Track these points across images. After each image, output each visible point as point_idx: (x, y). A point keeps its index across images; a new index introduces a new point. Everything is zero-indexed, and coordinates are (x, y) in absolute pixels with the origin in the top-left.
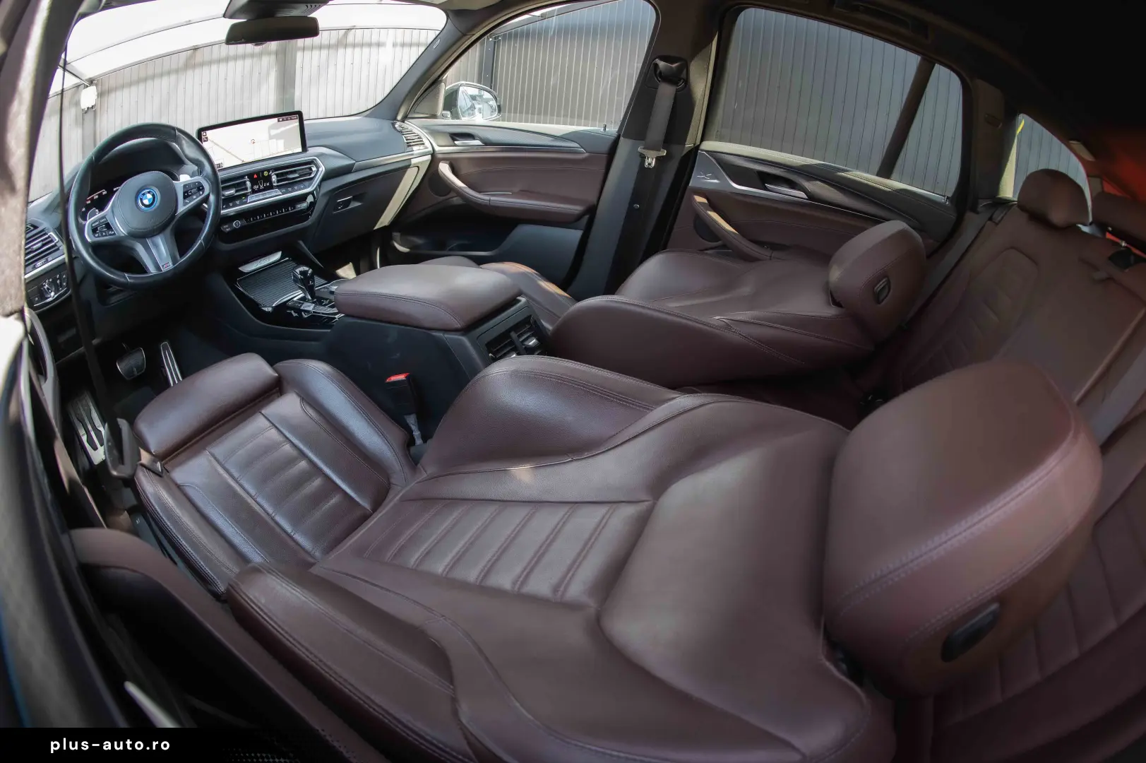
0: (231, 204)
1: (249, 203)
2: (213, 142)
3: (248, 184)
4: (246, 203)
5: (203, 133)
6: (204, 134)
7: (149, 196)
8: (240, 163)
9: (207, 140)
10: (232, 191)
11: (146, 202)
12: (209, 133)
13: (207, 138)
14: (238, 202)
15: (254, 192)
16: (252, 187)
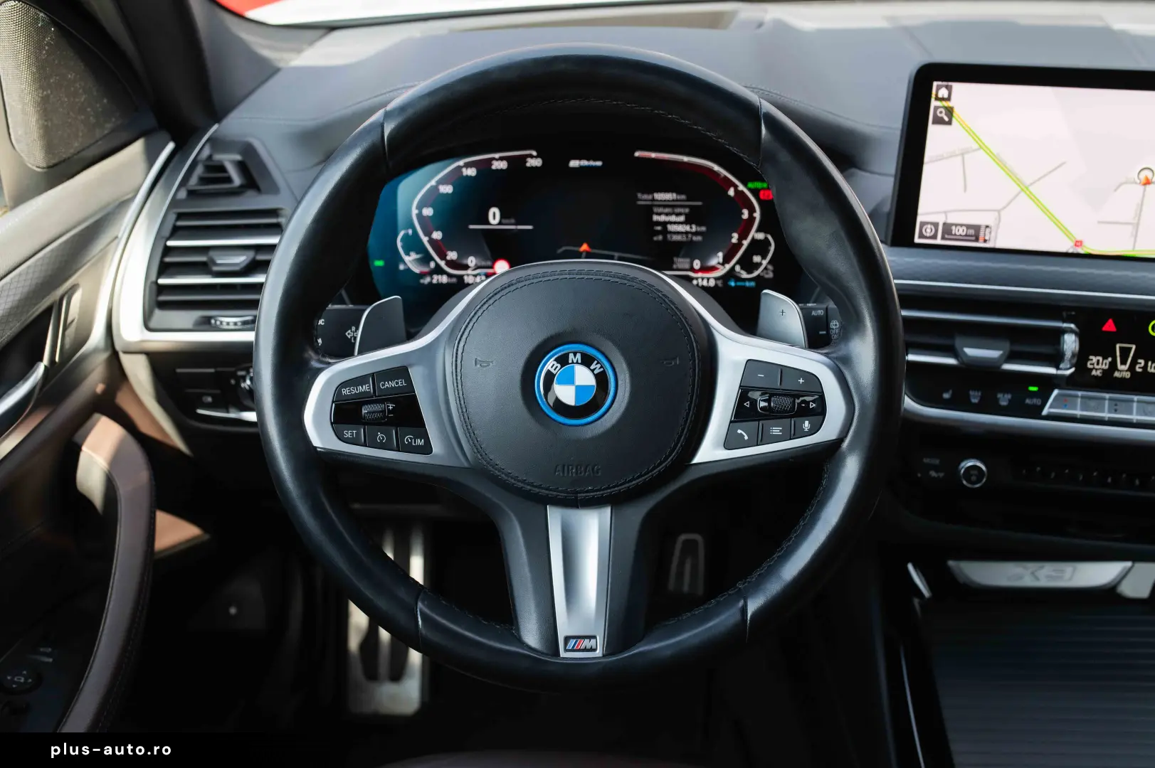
0: (975, 397)
1: (1051, 417)
2: (970, 132)
3: (1070, 343)
4: (1035, 413)
5: (940, 90)
6: (943, 93)
7: (585, 377)
8: (1065, 246)
9: (948, 118)
10: (993, 354)
11: (566, 394)
12: (963, 95)
13: (950, 111)
14: (1004, 399)
15: (1082, 380)
16: (1081, 359)
